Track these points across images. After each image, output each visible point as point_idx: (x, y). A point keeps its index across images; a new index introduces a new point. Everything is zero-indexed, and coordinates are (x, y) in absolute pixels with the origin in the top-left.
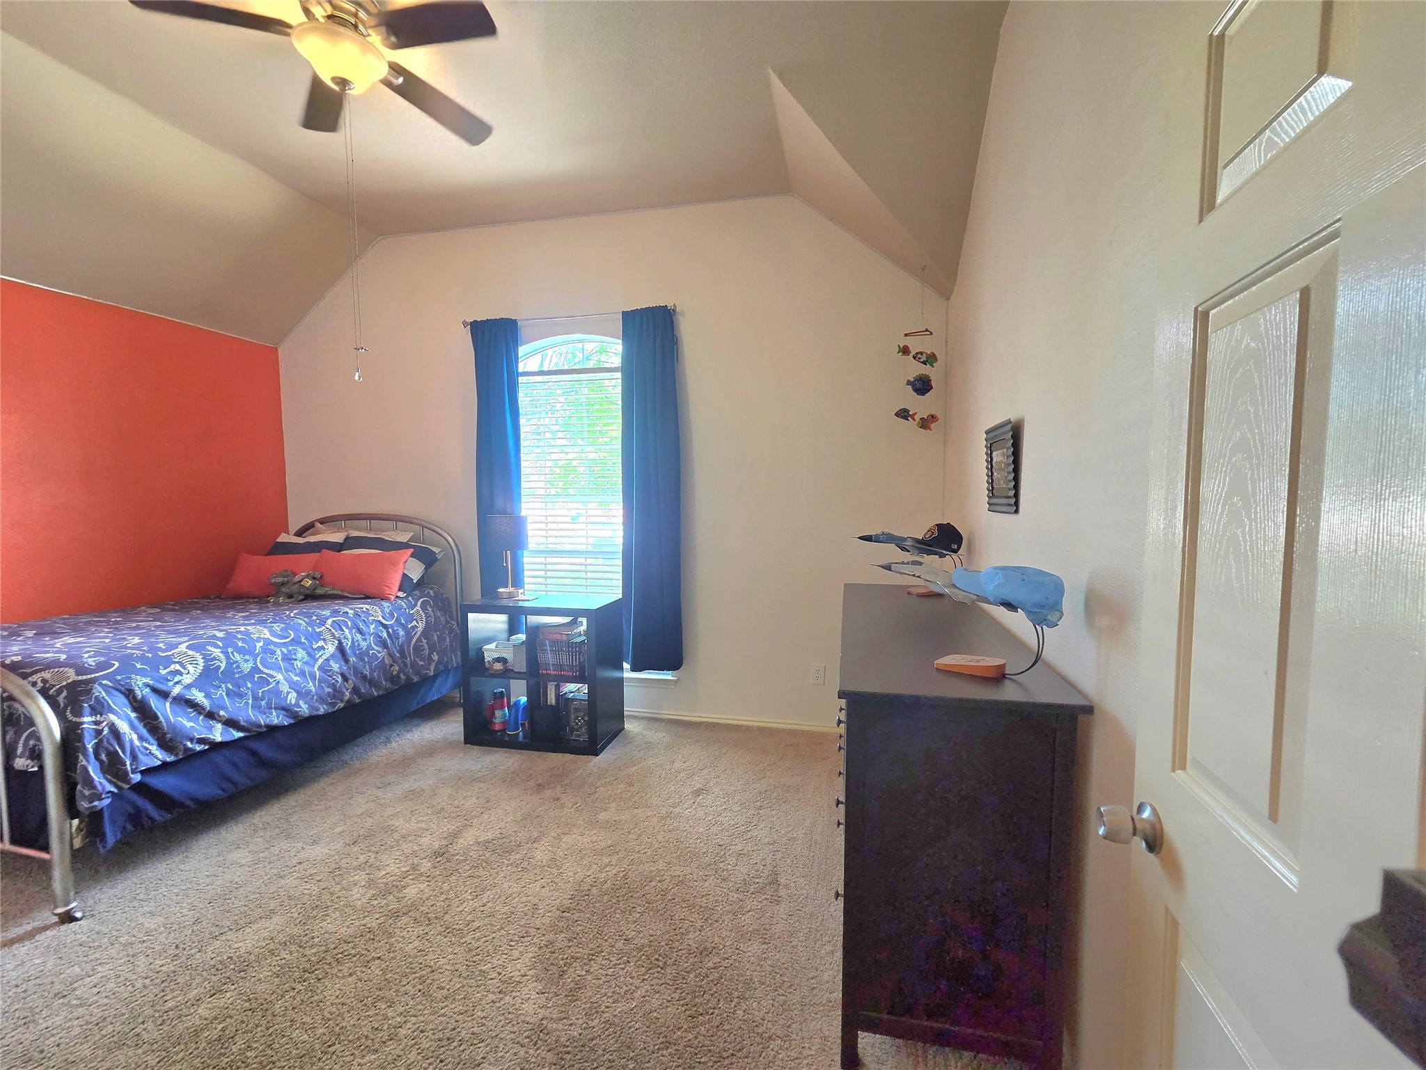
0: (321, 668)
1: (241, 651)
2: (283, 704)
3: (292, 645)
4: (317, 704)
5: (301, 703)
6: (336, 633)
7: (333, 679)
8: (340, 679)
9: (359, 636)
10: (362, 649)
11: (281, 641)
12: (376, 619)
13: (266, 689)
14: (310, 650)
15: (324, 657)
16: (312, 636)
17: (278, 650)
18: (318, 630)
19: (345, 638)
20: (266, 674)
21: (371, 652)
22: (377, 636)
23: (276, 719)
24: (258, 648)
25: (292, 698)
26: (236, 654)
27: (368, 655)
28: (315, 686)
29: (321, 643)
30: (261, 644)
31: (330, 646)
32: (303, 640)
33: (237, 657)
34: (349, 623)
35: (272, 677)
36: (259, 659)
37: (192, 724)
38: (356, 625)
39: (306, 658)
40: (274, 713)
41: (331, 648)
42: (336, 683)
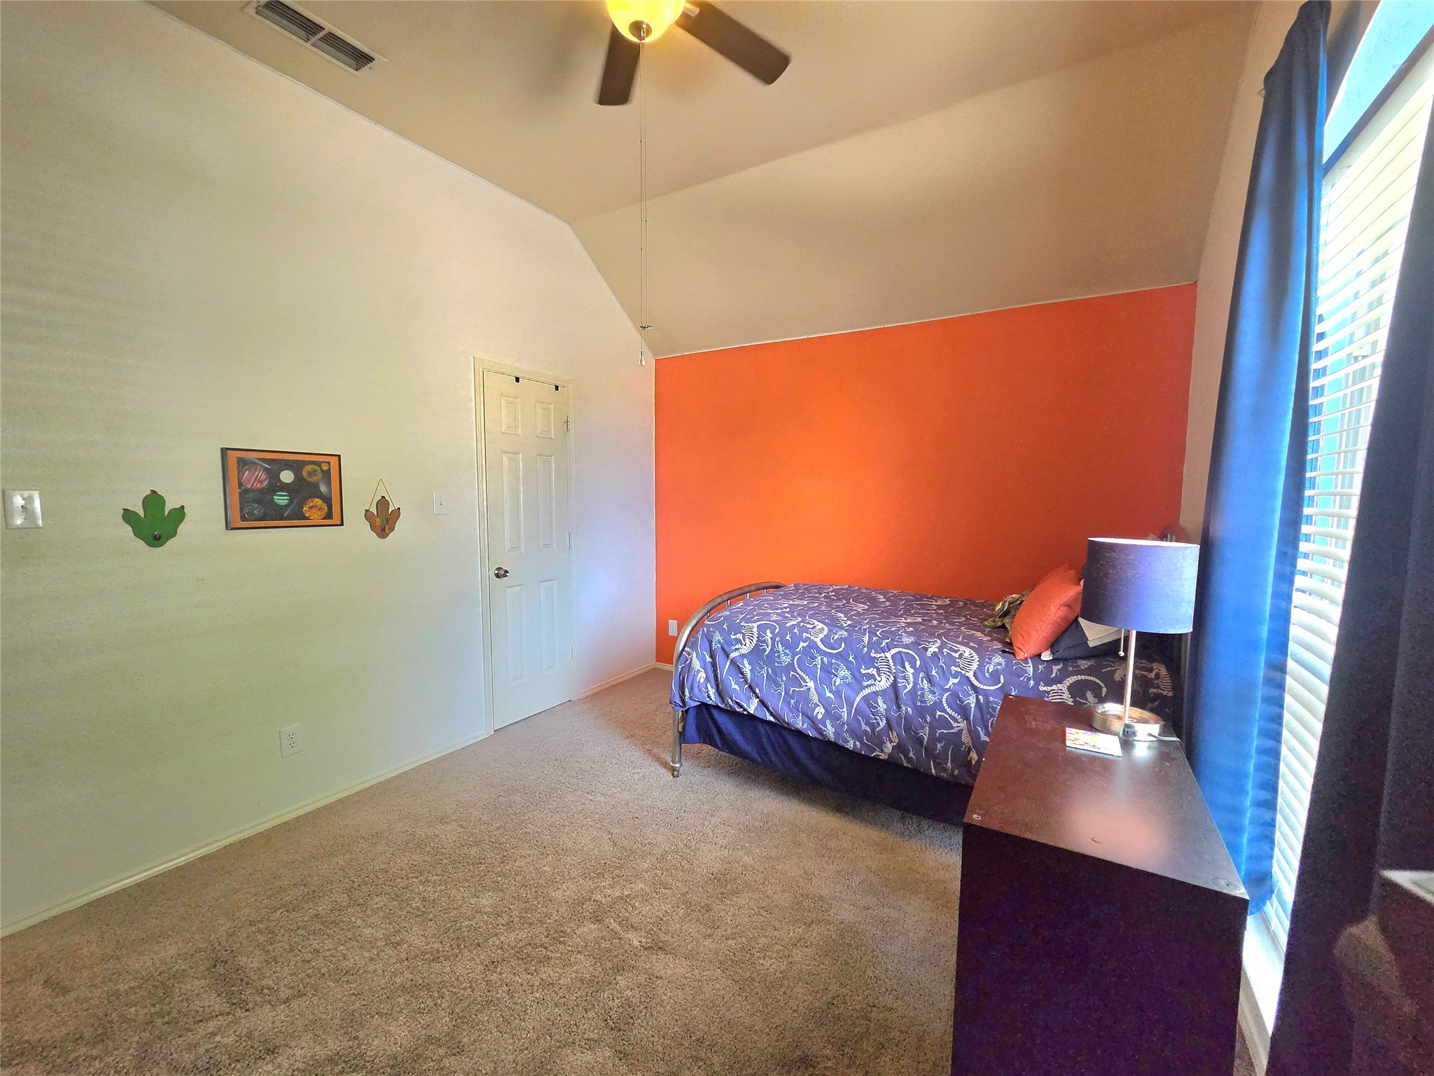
0: (865, 698)
1: (786, 644)
2: (809, 713)
3: (837, 659)
4: (846, 735)
5: (828, 723)
6: (894, 667)
7: (876, 719)
8: (883, 724)
9: (926, 684)
10: (925, 702)
11: (827, 650)
12: (963, 672)
13: (797, 689)
14: (856, 673)
15: (873, 689)
16: (863, 658)
17: (819, 658)
18: (873, 655)
19: (904, 678)
20: (800, 675)
21: (939, 713)
22: (954, 695)
23: (800, 723)
24: (800, 647)
25: (820, 712)
26: (780, 645)
27: (933, 715)
28: (849, 713)
29: (873, 671)
30: (805, 644)
31: (884, 679)
32: (851, 659)
33: (780, 648)
34: (918, 663)
35: (805, 681)
36: (796, 658)
37: (737, 687)
38: (926, 668)
39: (850, 680)
40: (800, 717)
41: (883, 683)
42: (876, 724)
